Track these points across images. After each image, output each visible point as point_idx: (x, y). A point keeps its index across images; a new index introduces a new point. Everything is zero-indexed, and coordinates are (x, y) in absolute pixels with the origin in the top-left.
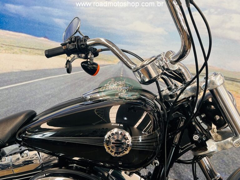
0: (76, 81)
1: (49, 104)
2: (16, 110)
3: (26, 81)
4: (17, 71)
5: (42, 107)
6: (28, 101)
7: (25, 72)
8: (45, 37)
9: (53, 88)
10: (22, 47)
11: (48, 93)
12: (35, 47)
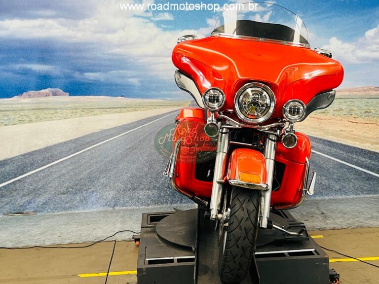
0: (155, 129)
1: (131, 157)
2: (99, 170)
3: (107, 139)
4: (99, 131)
5: (125, 161)
6: (110, 158)
7: (106, 130)
8: (122, 96)
9: (133, 141)
10: (102, 108)
11: (129, 146)
12: (114, 107)
